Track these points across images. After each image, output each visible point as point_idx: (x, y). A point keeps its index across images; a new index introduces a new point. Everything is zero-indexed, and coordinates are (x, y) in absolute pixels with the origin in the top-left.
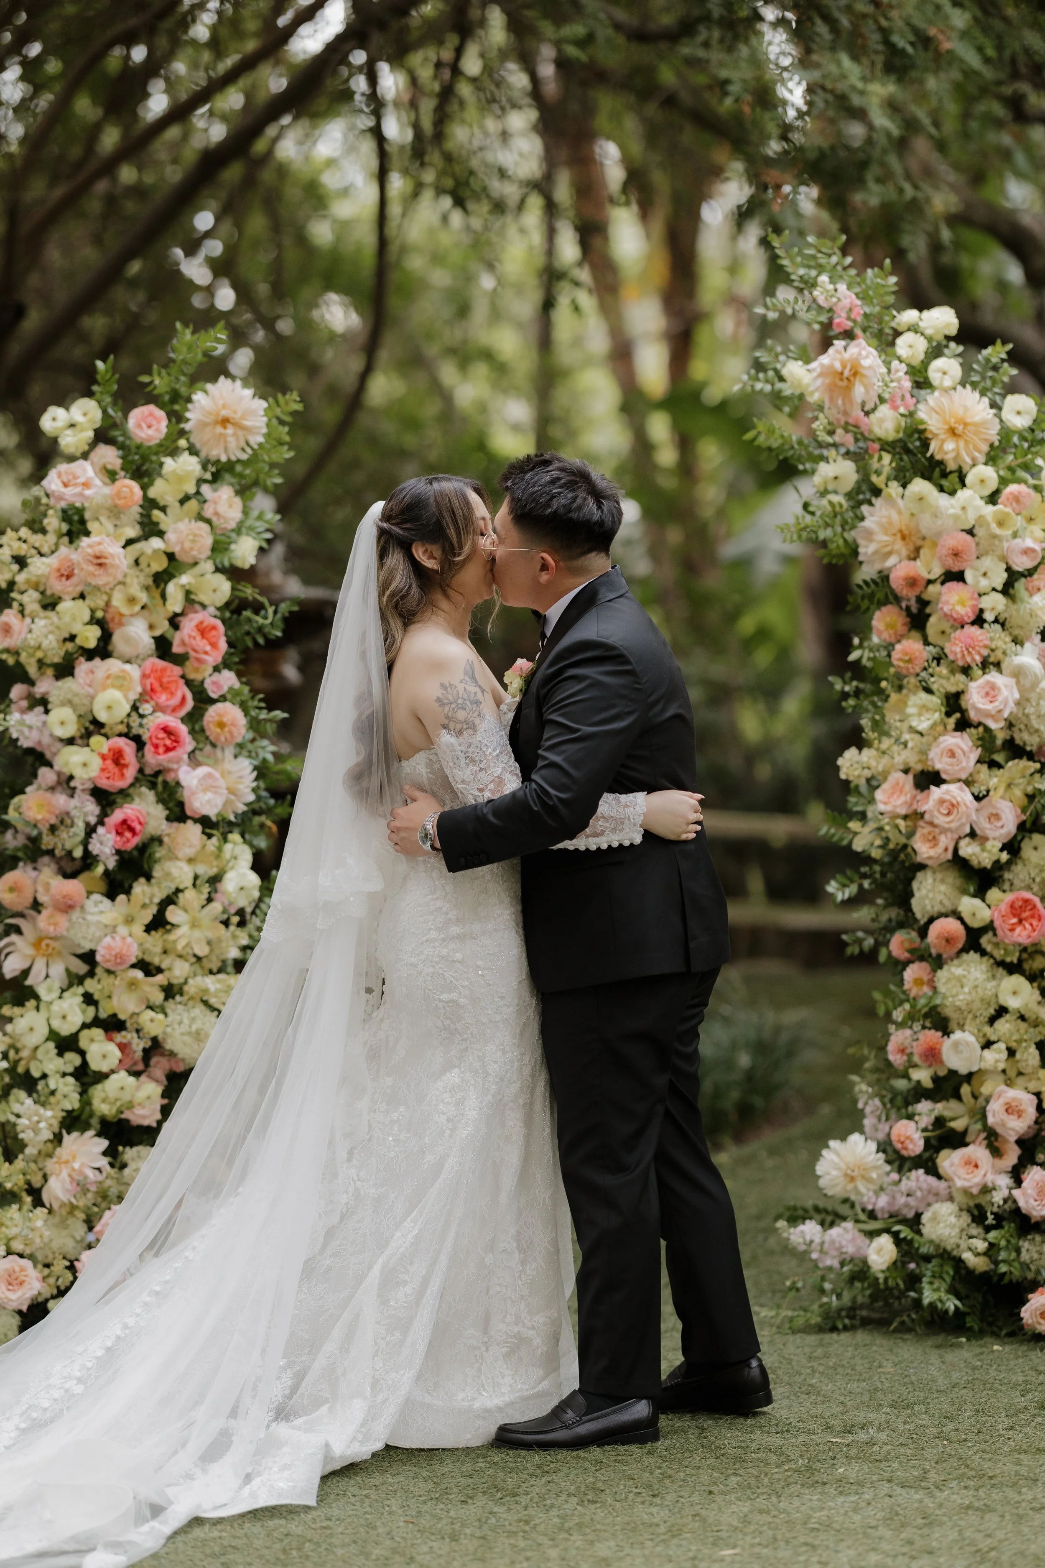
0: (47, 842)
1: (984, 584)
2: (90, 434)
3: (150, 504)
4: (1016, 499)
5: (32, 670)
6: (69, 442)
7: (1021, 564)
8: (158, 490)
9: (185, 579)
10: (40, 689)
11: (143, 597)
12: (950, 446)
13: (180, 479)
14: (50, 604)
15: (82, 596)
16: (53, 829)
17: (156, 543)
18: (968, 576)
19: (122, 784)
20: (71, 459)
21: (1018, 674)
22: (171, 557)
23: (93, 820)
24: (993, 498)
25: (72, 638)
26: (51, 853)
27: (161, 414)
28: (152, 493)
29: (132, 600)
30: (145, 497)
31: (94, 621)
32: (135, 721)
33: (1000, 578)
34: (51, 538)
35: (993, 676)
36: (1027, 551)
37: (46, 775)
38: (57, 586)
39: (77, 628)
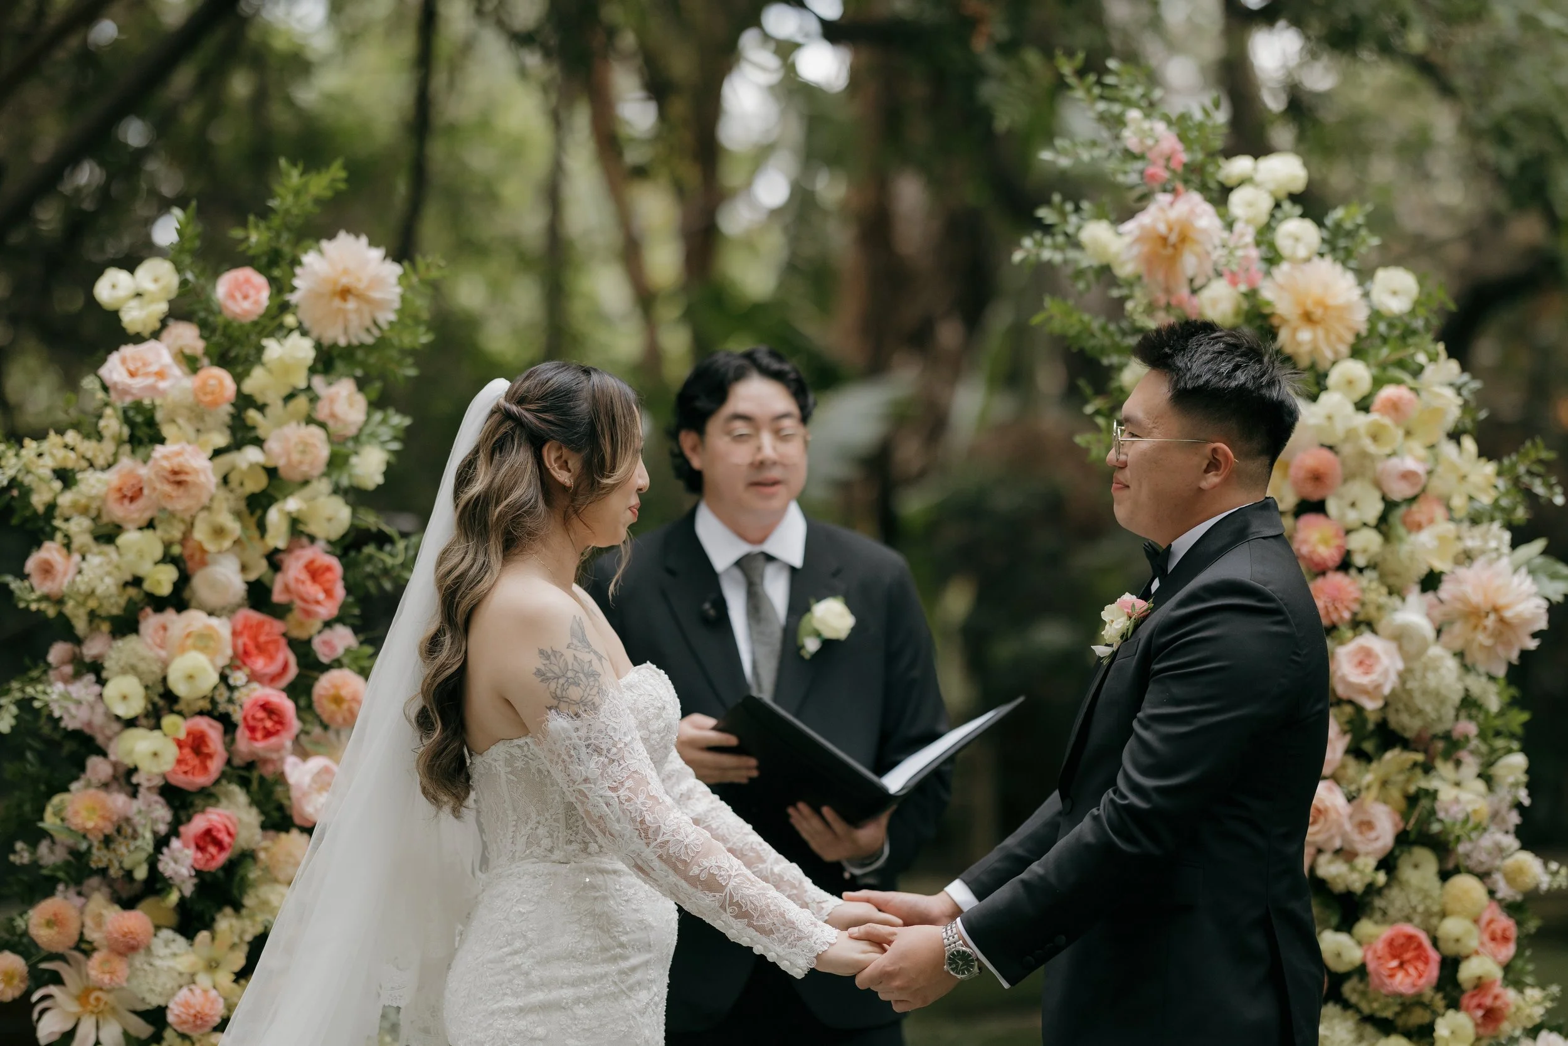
0: (100, 856)
1: (1352, 517)
2: (163, 307)
3: (244, 401)
4: (1394, 407)
5: (80, 625)
6: (134, 317)
7: (1400, 491)
8: (256, 381)
9: (292, 504)
10: (91, 650)
11: (234, 527)
12: (1305, 335)
13: (286, 368)
14: (107, 535)
15: (151, 525)
16: (107, 841)
17: (251, 455)
18: (1332, 506)
19: (201, 780)
20: (137, 339)
21: (1401, 637)
22: (272, 472)
23: (163, 829)
24: (1363, 406)
25: (137, 581)
26: (103, 872)
27: (260, 280)
28: (249, 386)
29: (219, 532)
30: (239, 392)
31: (168, 558)
32: (223, 695)
33: (1373, 509)
34: (109, 447)
35: (1366, 640)
36: (1407, 476)
37: (97, 767)
38: (117, 511)
39: (146, 568)
